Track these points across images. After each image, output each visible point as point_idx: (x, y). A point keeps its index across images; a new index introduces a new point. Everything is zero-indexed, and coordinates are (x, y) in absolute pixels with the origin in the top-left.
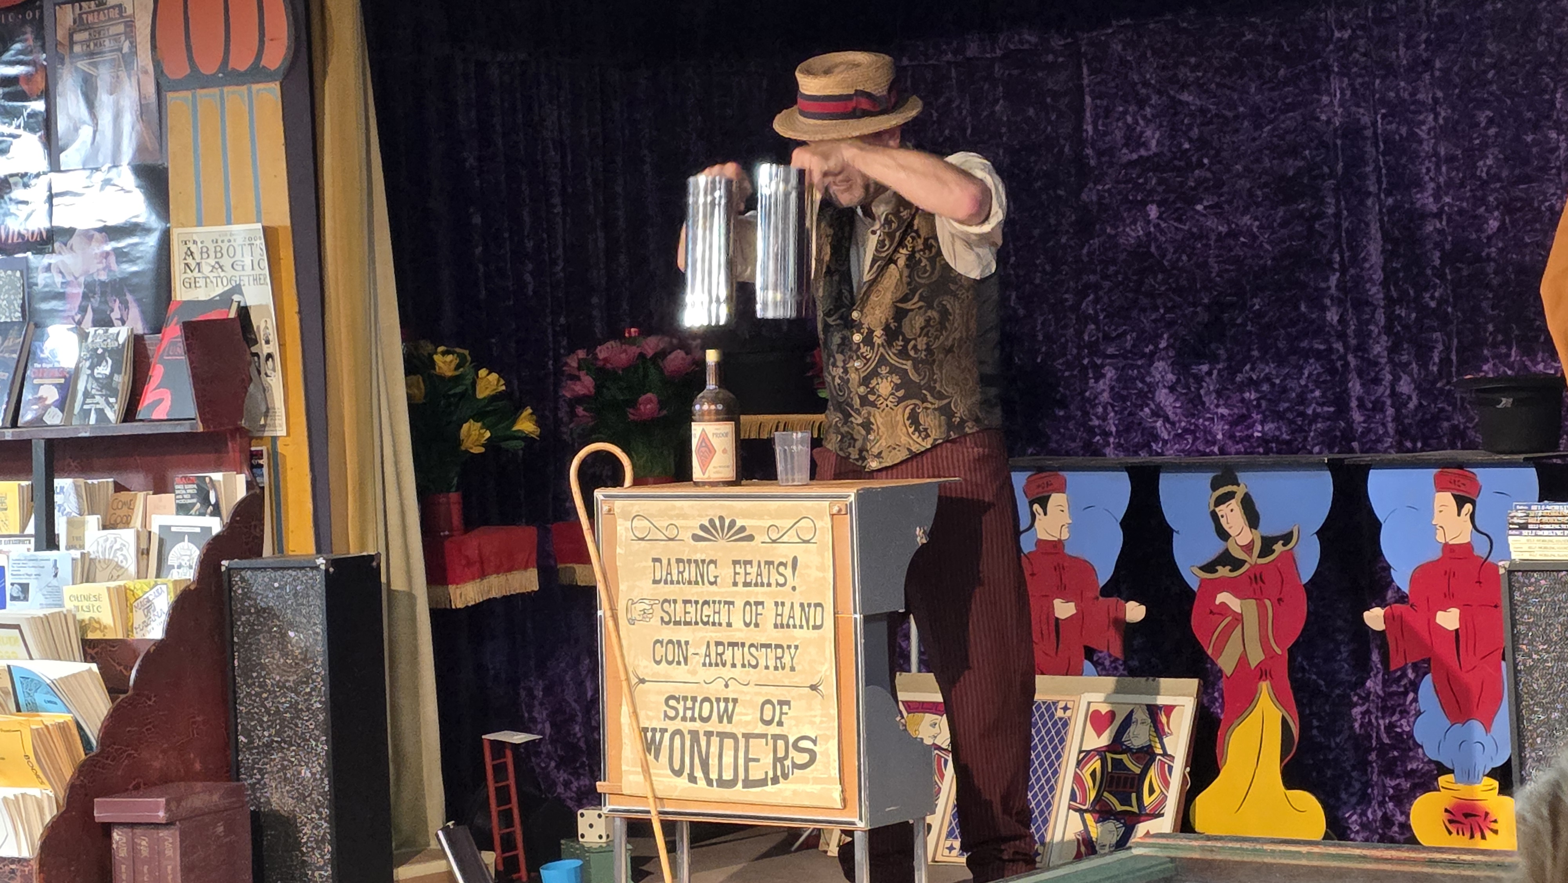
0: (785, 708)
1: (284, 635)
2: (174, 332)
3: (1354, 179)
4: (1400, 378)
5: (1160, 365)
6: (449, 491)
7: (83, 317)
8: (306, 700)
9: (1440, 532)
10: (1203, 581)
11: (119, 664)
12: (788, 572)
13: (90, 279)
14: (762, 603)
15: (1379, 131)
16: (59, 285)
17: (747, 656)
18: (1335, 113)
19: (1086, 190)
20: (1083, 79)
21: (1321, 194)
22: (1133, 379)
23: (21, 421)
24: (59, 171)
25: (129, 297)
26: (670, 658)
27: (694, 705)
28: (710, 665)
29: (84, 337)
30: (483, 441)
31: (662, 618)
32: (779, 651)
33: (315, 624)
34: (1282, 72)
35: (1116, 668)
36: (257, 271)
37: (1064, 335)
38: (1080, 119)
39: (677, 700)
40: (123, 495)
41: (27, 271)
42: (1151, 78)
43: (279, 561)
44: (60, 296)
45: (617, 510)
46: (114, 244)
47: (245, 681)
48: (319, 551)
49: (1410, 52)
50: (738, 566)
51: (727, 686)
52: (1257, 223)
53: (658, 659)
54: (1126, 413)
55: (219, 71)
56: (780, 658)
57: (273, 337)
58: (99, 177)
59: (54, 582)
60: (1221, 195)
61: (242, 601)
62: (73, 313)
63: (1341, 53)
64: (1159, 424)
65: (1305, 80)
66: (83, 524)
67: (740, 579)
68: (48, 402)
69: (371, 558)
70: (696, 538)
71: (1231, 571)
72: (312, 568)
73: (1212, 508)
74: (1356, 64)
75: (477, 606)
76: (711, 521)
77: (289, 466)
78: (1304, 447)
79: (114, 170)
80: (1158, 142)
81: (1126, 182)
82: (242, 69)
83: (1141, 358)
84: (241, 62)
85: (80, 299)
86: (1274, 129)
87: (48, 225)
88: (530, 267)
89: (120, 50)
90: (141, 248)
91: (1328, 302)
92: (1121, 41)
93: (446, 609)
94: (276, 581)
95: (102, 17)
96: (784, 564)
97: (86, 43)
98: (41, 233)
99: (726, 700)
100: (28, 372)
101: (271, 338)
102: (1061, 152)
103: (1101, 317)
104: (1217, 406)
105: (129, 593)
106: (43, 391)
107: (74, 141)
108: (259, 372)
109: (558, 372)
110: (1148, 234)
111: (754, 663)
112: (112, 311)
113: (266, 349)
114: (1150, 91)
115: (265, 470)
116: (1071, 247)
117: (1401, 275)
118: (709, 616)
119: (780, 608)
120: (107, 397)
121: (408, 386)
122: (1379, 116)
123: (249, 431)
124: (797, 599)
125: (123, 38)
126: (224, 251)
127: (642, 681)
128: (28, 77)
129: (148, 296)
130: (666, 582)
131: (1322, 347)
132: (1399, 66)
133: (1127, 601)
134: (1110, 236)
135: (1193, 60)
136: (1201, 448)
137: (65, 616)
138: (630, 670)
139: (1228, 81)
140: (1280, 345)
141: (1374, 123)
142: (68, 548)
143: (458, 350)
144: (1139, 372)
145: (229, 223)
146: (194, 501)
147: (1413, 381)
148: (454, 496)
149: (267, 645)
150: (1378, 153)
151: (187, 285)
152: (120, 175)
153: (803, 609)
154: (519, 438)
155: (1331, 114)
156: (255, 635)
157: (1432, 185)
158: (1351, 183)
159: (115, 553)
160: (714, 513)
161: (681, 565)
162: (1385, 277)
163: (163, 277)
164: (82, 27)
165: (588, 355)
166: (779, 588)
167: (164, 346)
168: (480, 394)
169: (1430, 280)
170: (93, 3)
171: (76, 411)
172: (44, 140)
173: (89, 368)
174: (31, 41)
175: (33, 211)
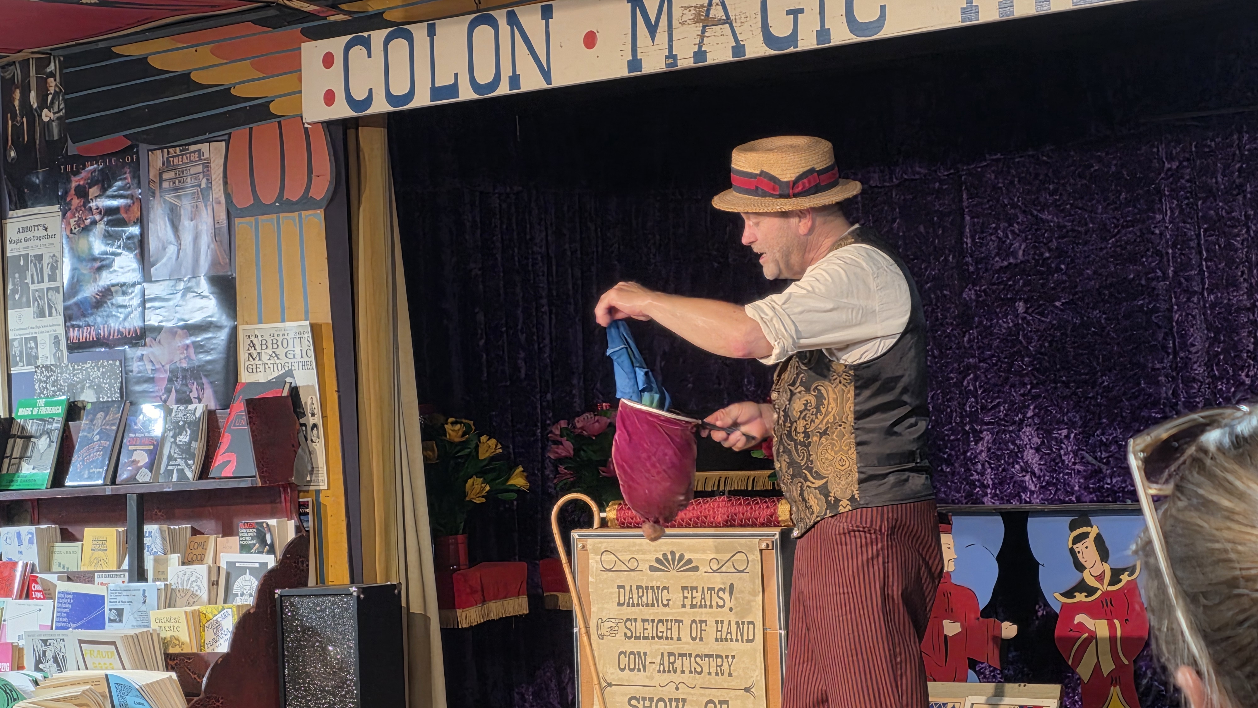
1: (324, 649)
2: (239, 409)
3: (1183, 280)
5: (1027, 430)
6: (457, 534)
7: (168, 397)
8: (341, 702)
10: (1064, 605)
11: (195, 674)
12: (726, 596)
13: (173, 367)
14: (705, 621)
15: (1202, 242)
16: (149, 372)
17: (694, 665)
18: (1167, 227)
19: (967, 290)
20: (963, 202)
21: (1156, 292)
22: (1006, 443)
23: (118, 480)
24: (150, 281)
25: (204, 380)
26: (632, 667)
27: (651, 704)
28: (664, 671)
29: (168, 412)
30: (484, 493)
31: (625, 634)
32: (719, 660)
33: (349, 640)
34: (1123, 195)
35: (994, 676)
36: (306, 358)
37: (949, 407)
38: (962, 234)
39: (638, 700)
40: (199, 538)
41: (124, 361)
42: (1018, 201)
43: (320, 590)
44: (151, 380)
45: (589, 547)
46: (193, 339)
47: (294, 686)
48: (353, 582)
49: (1226, 179)
50: (686, 592)
51: (677, 689)
52: (1104, 316)
53: (622, 667)
54: (1000, 469)
55: (275, 202)
56: (720, 666)
57: (317, 411)
58: (182, 285)
59: (143, 608)
60: (1076, 293)
61: (291, 622)
62: (161, 394)
63: (1171, 179)
64: (1027, 478)
65: (1142, 201)
66: (167, 560)
67: (688, 602)
68: (140, 464)
69: (394, 586)
70: (652, 569)
71: (1086, 596)
72: (346, 595)
73: (1070, 546)
74: (1183, 188)
75: (480, 626)
76: (665, 555)
77: (329, 513)
79: (194, 280)
80: (1024, 251)
81: (999, 284)
82: (295, 199)
83: (1011, 425)
84: (294, 193)
85: (166, 382)
86: (1117, 241)
87: (140, 324)
88: (522, 355)
89: (199, 186)
90: (215, 341)
91: (1162, 379)
92: (993, 172)
93: (454, 628)
94: (318, 605)
95: (185, 161)
96: (723, 590)
97: (172, 180)
98: (136, 331)
99: (677, 700)
100: (125, 441)
101: (316, 411)
102: (946, 260)
103: (979, 393)
104: (1074, 464)
105: (202, 616)
106: (136, 456)
107: (162, 258)
108: (306, 440)
109: (545, 439)
110: (1016, 325)
111: (699, 670)
112: (191, 392)
113: (312, 421)
114: (1017, 210)
115: (310, 517)
116: (955, 336)
117: (1222, 357)
118: (662, 632)
119: (720, 625)
120: (186, 460)
121: (424, 449)
122: (1202, 230)
125: (201, 176)
126: (280, 343)
127: (610, 685)
128: (128, 208)
129: (219, 378)
130: (628, 605)
132: (1218, 190)
133: (1002, 622)
134: (985, 326)
135: (1051, 187)
136: (1062, 498)
137: (151, 634)
138: (601, 675)
139: (1079, 203)
140: (1124, 414)
141: (1199, 237)
142: (155, 580)
143: (464, 421)
144: (1010, 436)
145: (283, 321)
146: (255, 542)
148: (461, 538)
149: (311, 657)
150: (1201, 259)
151: (250, 370)
152: (198, 284)
153: (738, 626)
154: (512, 491)
155: (1163, 228)
156: (301, 649)
157: (1246, 285)
158: (1180, 284)
159: (191, 584)
160: (667, 549)
161: (640, 591)
162: (1209, 360)
163: (232, 364)
164: (170, 168)
165: (568, 425)
166: (719, 609)
167: (231, 419)
168: (482, 456)
169: (1246, 361)
170: (178, 149)
171: (161, 472)
172: (139, 257)
173: (172, 437)
174: (130, 180)
175: (130, 313)
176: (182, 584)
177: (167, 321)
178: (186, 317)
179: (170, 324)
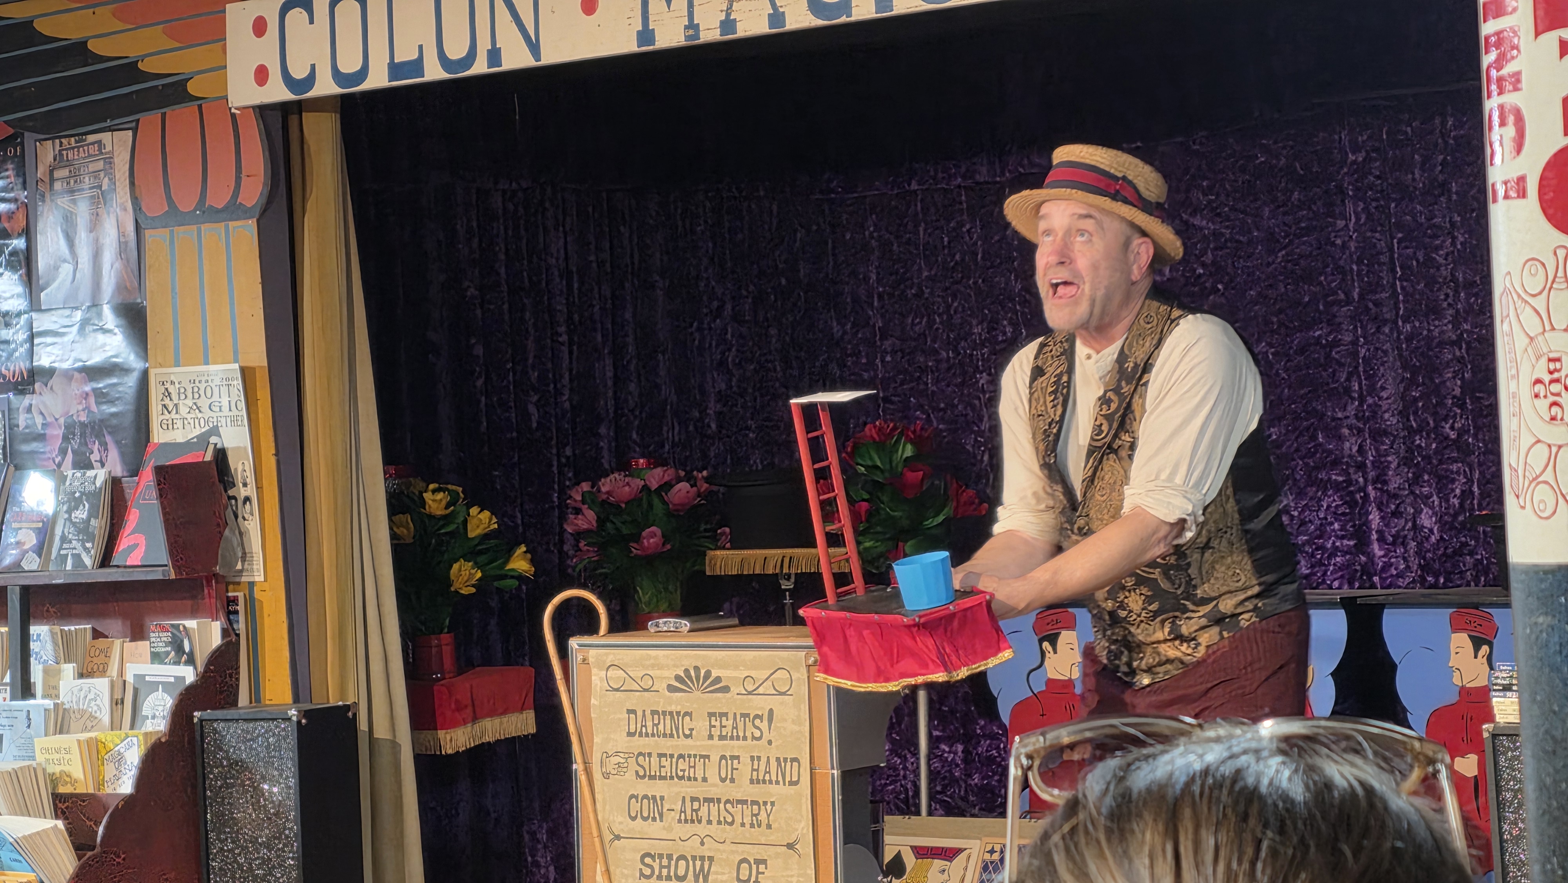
0: (762, 868)
1: (257, 789)
2: (148, 477)
3: (1371, 305)
4: (1422, 510)
6: (441, 632)
7: (63, 460)
8: (278, 856)
9: (1456, 674)
11: (92, 819)
12: (764, 725)
13: (69, 421)
14: (738, 758)
15: (1396, 256)
16: (40, 427)
17: (723, 813)
18: (1351, 237)
21: (1338, 320)
24: (40, 310)
25: (108, 439)
27: (669, 863)
28: (686, 821)
29: (61, 479)
30: (474, 581)
31: (637, 772)
32: (755, 807)
33: (287, 777)
34: (1295, 195)
36: (235, 412)
39: (653, 857)
40: (101, 642)
41: (10, 412)
43: (252, 712)
44: (41, 437)
45: (591, 660)
46: (94, 385)
47: (218, 836)
48: (296, 699)
49: (1426, 175)
50: (713, 718)
51: (702, 843)
53: (633, 815)
55: (195, 210)
56: (756, 815)
57: (251, 480)
58: (79, 316)
59: (28, 734)
61: (215, 753)
62: (53, 456)
63: (1356, 175)
65: (1319, 203)
66: (59, 671)
67: (716, 732)
68: (26, 547)
69: (347, 708)
70: (671, 689)
72: (284, 720)
74: (1371, 187)
75: (469, 751)
76: (687, 671)
77: (266, 612)
78: (1324, 582)
79: (94, 309)
82: (219, 206)
84: (219, 198)
85: (60, 440)
86: (1287, 254)
87: (28, 364)
88: (535, 398)
89: (100, 187)
90: (121, 389)
91: (1346, 431)
93: (435, 754)
94: (248, 732)
95: (82, 155)
96: (760, 717)
97: (66, 180)
98: (22, 373)
99: (702, 858)
100: (8, 516)
101: (248, 480)
105: (101, 746)
106: (22, 536)
107: (54, 280)
108: (236, 517)
109: (563, 508)
111: (730, 820)
112: (92, 453)
113: (243, 492)
115: (241, 617)
117: (1420, 404)
118: (684, 771)
119: (756, 762)
120: (83, 542)
121: (391, 525)
122: (1395, 241)
123: (223, 577)
124: (774, 753)
125: (102, 174)
126: (202, 392)
127: (618, 837)
128: (10, 215)
129: (128, 436)
130: (641, 735)
131: (1341, 479)
132: (1415, 189)
135: (1205, 183)
137: (35, 769)
138: (604, 827)
139: (1240, 206)
140: (1298, 477)
141: (1391, 250)
142: (44, 697)
143: (450, 487)
145: (207, 363)
146: (169, 649)
147: (1435, 514)
148: (445, 638)
149: (238, 799)
150: (1395, 278)
151: (165, 427)
152: (100, 315)
153: (779, 764)
154: (512, 577)
155: (1347, 239)
156: (227, 788)
157: (1451, 311)
158: (1368, 310)
159: (89, 703)
160: (689, 663)
161: (656, 717)
162: (1404, 407)
163: (143, 416)
164: (62, 164)
165: (593, 487)
166: (755, 742)
167: (139, 490)
168: (471, 534)
169: (1451, 410)
170: (73, 139)
171: (53, 556)
172: (25, 278)
173: (66, 512)
174: (13, 179)
175: (15, 350)
176: (78, 703)
177: (61, 361)
178: (84, 358)
179: (66, 365)
